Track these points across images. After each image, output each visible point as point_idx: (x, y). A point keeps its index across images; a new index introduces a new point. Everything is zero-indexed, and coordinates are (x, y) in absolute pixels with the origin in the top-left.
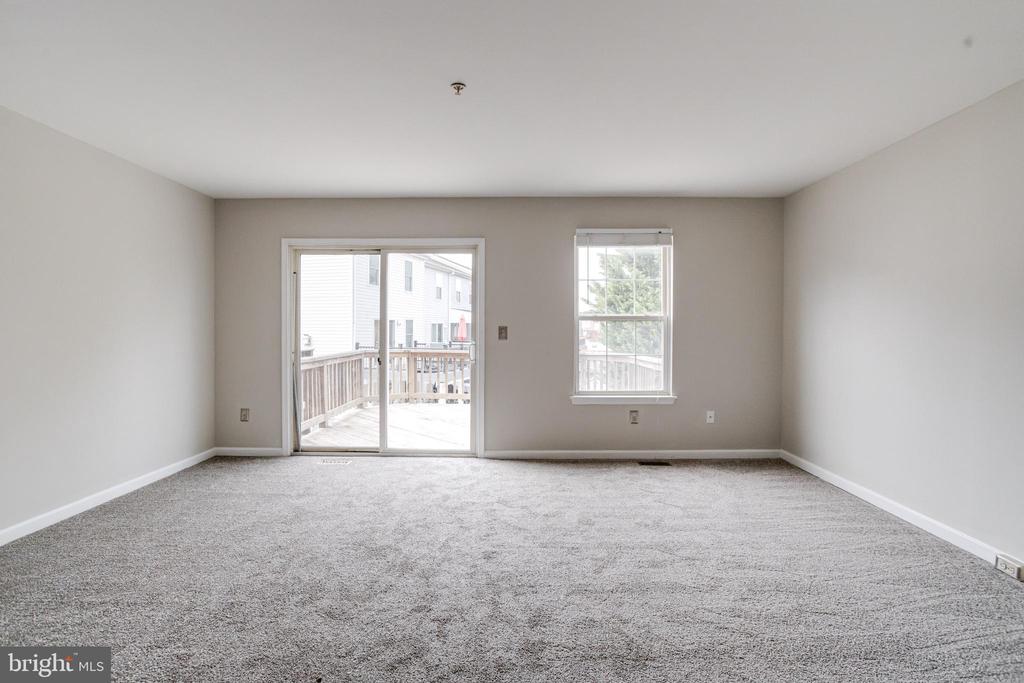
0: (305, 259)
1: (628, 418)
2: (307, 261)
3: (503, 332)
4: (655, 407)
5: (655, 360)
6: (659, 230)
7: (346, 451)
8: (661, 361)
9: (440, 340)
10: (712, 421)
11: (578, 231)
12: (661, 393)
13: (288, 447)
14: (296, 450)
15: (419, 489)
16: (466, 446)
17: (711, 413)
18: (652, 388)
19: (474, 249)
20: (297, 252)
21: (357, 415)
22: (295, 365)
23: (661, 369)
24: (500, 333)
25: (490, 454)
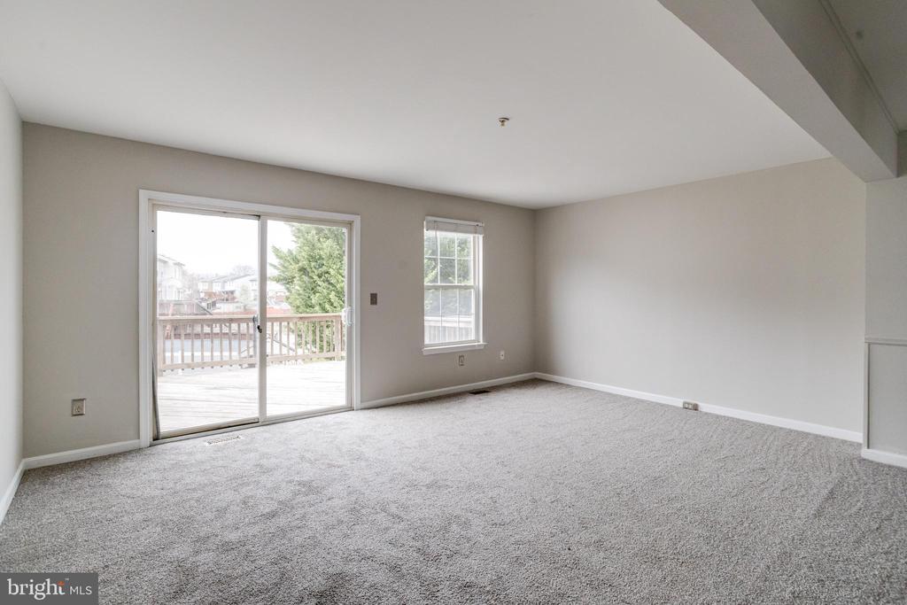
1: (458, 362)
3: (374, 298)
4: (473, 352)
10: (502, 358)
12: (474, 341)
13: (147, 436)
14: (156, 439)
16: (341, 401)
17: (502, 353)
19: (350, 224)
20: (155, 206)
22: (153, 339)
24: (372, 299)
25: (365, 405)
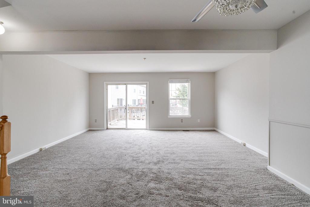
1: (181, 121)
2: (109, 87)
3: (153, 102)
5: (187, 108)
6: (187, 80)
8: (188, 108)
9: (135, 104)
10: (199, 121)
11: (169, 80)
12: (188, 115)
13: (105, 128)
14: (107, 129)
15: (136, 135)
16: (145, 127)
18: (186, 114)
19: (146, 84)
20: (107, 85)
21: (117, 122)
22: (107, 110)
23: (188, 110)
25: (150, 129)
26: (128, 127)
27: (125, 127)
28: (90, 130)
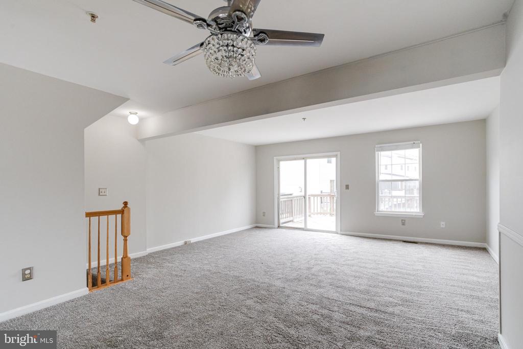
0: (281, 163)
1: (401, 223)
3: (347, 187)
4: (413, 218)
6: (413, 142)
7: (294, 228)
10: (444, 226)
11: (376, 146)
12: (416, 213)
13: (276, 225)
14: (278, 227)
16: (334, 229)
18: (414, 211)
19: (336, 156)
20: (279, 161)
22: (278, 198)
23: (418, 202)
25: (341, 233)
26: (308, 227)
27: (302, 226)
28: (257, 227)
